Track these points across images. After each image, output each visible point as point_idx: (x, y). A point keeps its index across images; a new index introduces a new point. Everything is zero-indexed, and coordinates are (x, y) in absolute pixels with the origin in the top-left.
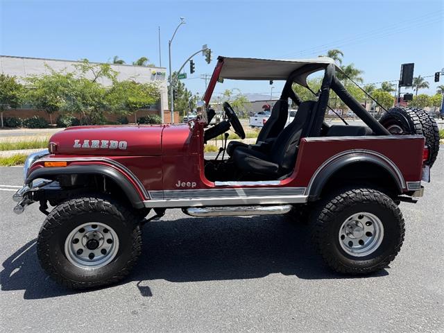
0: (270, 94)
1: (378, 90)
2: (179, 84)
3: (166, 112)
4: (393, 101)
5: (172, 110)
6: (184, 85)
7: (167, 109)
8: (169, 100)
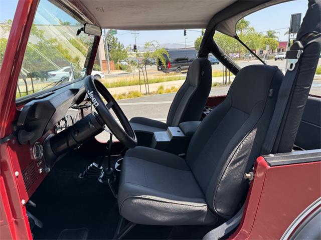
0: (185, 44)
1: (266, 37)
2: (114, 39)
3: (104, 62)
4: (277, 45)
5: (108, 60)
6: (117, 39)
7: (105, 59)
8: (106, 51)
